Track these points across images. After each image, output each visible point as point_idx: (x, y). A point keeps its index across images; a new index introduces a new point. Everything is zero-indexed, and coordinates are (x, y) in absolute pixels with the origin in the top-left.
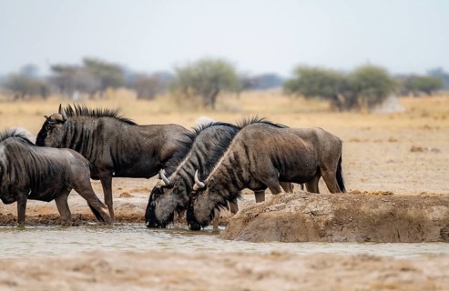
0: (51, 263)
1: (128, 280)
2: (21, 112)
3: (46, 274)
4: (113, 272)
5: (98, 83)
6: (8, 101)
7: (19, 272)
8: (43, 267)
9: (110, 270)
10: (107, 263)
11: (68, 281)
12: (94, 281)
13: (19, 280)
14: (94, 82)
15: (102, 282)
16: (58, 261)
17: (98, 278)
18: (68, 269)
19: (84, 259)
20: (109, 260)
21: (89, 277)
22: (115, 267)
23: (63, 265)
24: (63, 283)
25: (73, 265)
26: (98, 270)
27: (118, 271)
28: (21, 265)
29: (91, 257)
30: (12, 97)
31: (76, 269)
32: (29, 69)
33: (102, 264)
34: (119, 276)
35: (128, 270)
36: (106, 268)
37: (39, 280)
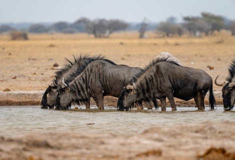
0: (182, 128)
1: (225, 137)
2: (167, 44)
3: (180, 134)
4: (217, 133)
5: (210, 27)
6: (160, 37)
7: (165, 134)
8: (178, 131)
9: (215, 132)
10: (214, 128)
11: (192, 138)
12: (206, 138)
13: (165, 138)
14: (207, 26)
15: (211, 138)
16: (187, 127)
17: (209, 136)
18: (192, 132)
19: (201, 126)
20: (215, 126)
21: (204, 136)
22: (218, 130)
23: (189, 130)
24: (189, 139)
25: (195, 129)
26: (209, 132)
27: (220, 133)
28: (166, 129)
29: (204, 125)
30: (162, 35)
31: (197, 132)
32: (172, 19)
33: (211, 129)
34: (220, 135)
35: (225, 131)
36: (213, 131)
37: (176, 138)
